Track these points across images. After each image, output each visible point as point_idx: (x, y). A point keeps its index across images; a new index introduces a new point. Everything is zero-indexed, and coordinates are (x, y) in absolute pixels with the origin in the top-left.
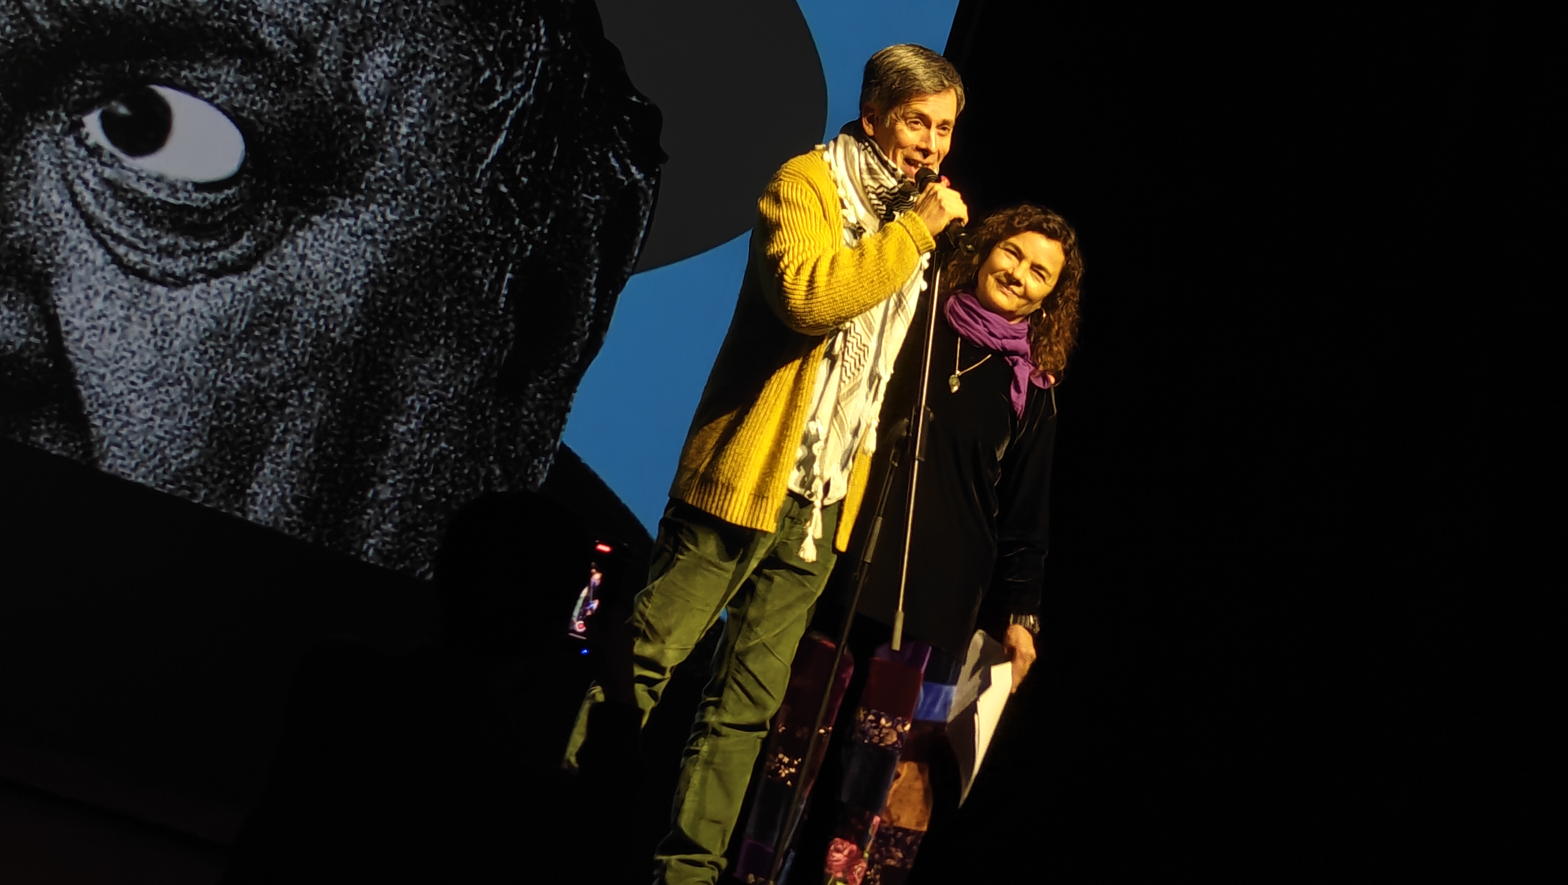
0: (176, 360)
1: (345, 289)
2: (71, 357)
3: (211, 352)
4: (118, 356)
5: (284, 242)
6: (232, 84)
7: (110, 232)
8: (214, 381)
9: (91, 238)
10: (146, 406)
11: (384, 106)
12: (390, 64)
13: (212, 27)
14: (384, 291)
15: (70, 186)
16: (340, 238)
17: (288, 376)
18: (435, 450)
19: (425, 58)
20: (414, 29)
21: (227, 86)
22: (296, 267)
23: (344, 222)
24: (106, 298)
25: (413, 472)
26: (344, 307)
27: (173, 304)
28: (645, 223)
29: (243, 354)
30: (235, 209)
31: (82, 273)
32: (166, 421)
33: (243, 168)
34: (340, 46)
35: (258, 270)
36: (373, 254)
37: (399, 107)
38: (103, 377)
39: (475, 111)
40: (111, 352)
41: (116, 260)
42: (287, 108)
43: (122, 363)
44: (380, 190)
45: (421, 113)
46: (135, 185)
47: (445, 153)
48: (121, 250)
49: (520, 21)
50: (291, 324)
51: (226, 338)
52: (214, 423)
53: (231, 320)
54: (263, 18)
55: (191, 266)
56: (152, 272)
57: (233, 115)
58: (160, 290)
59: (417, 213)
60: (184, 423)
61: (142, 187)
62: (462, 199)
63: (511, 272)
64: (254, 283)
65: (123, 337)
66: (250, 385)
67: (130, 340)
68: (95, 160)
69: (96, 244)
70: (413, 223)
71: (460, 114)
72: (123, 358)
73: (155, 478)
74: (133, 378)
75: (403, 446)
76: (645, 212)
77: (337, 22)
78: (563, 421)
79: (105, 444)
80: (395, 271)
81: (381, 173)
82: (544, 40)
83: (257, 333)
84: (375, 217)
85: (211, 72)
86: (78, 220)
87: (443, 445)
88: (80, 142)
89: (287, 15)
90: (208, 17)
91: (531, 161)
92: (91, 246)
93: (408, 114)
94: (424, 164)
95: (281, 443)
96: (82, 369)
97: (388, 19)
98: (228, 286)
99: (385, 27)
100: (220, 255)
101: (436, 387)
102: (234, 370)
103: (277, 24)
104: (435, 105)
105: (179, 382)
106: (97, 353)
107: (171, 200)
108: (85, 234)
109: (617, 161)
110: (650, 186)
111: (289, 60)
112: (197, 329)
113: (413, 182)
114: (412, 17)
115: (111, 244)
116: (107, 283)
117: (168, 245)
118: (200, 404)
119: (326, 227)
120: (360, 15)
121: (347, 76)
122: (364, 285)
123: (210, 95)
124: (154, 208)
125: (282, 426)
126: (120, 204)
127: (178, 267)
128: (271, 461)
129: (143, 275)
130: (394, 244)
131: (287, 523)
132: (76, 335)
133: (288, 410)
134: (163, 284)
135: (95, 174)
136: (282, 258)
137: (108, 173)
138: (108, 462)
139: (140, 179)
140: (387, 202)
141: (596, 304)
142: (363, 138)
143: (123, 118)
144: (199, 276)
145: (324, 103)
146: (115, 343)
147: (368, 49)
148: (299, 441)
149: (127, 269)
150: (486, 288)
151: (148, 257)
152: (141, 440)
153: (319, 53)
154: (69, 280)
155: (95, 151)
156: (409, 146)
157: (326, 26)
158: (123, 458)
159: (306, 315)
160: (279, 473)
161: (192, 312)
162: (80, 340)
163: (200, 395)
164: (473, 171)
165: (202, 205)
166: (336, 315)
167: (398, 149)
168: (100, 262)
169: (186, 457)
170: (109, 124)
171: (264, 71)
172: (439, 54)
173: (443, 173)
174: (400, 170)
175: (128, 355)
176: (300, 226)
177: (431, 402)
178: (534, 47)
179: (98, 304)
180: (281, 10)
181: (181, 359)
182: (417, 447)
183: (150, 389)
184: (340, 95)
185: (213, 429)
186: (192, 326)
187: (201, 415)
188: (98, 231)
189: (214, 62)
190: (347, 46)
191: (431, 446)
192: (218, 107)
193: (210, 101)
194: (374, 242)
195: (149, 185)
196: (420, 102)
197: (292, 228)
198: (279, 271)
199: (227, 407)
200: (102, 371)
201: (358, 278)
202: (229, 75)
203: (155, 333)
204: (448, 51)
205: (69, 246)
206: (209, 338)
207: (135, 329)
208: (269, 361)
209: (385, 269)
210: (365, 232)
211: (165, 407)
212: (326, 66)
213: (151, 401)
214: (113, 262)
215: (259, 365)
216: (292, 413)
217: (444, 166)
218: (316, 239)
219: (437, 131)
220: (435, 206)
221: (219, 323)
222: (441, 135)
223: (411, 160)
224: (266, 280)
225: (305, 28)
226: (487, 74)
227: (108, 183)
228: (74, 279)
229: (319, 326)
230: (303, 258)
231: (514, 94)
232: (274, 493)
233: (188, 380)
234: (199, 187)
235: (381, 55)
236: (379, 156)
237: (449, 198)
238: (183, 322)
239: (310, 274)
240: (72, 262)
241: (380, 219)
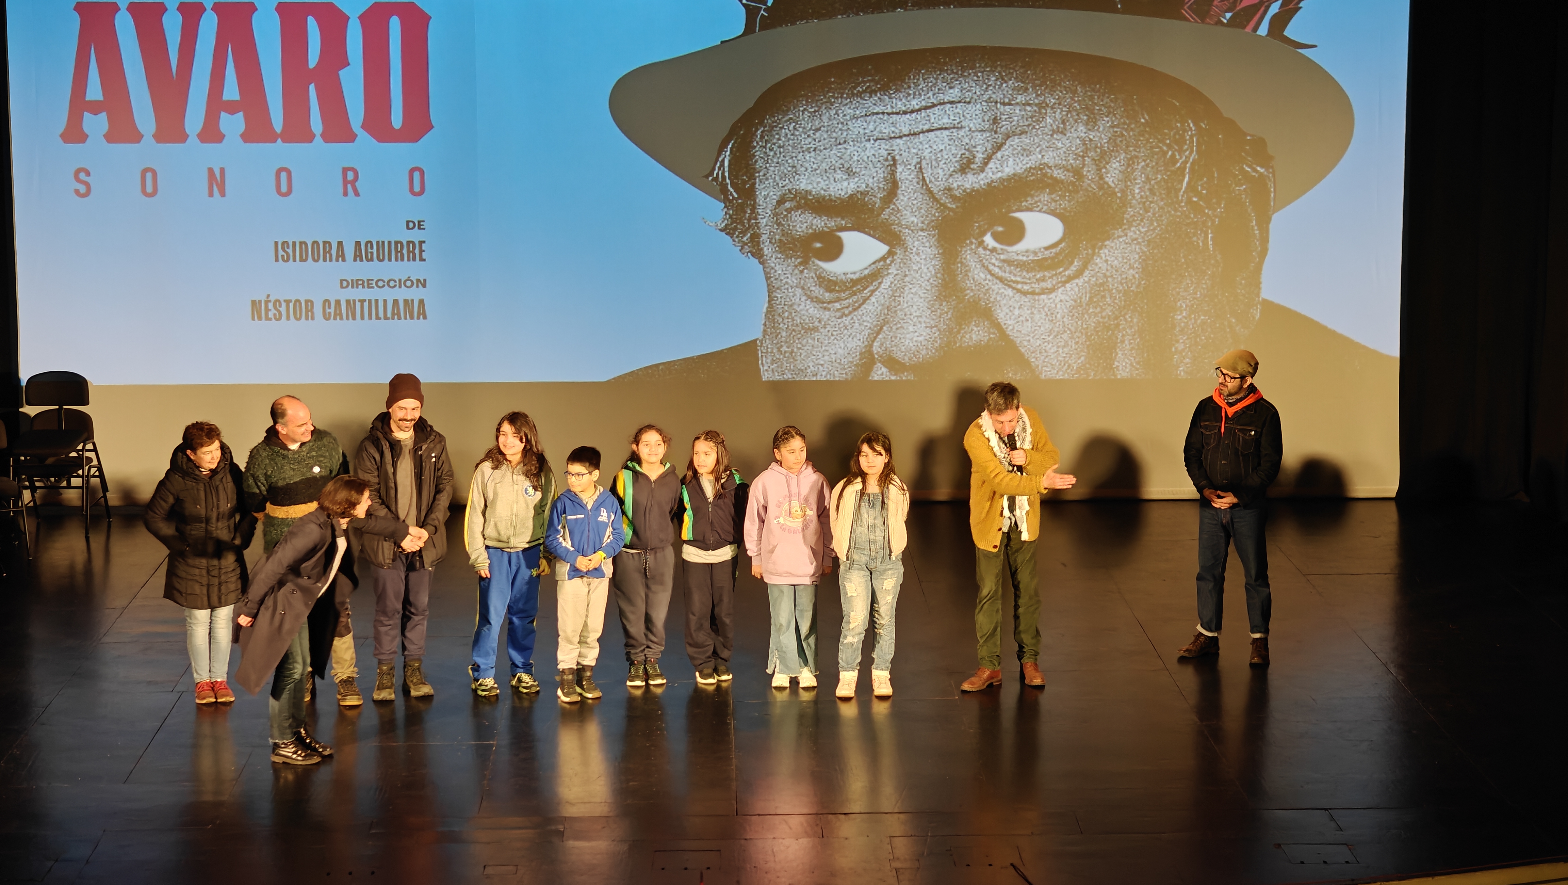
0: (1061, 323)
1: (1131, 267)
2: (1012, 338)
3: (1076, 314)
4: (1033, 330)
5: (1095, 258)
6: (1047, 201)
7: (1012, 281)
8: (1082, 326)
9: (1004, 286)
10: (1053, 346)
11: (1123, 184)
12: (1121, 166)
13: (1030, 181)
14: (1151, 262)
15: (987, 268)
16: (1121, 247)
17: (1116, 313)
18: (1199, 322)
19: (1137, 157)
20: (1127, 147)
21: (1046, 202)
22: (1104, 266)
23: (1121, 240)
24: (1019, 308)
25: (1191, 334)
26: (1133, 276)
27: (1051, 301)
28: (1272, 190)
29: (1091, 310)
30: (1067, 252)
31: (1005, 302)
32: (1065, 349)
33: (1065, 234)
34: (1094, 167)
35: (1087, 273)
36: (1140, 249)
37: (1131, 183)
38: (1029, 341)
39: (1169, 171)
40: (1029, 329)
41: (1018, 291)
42: (1078, 202)
43: (1036, 332)
44: (1134, 220)
45: (1143, 182)
46: (1016, 258)
47: (1161, 194)
48: (1019, 286)
49: (1179, 125)
50: (1110, 291)
51: (1081, 306)
52: (1088, 343)
53: (1081, 298)
54: (1053, 168)
55: (1054, 282)
56: (1037, 291)
57: (1053, 213)
58: (1043, 296)
59: (1155, 224)
60: (1073, 347)
61: (1020, 258)
62: (1176, 210)
63: (1211, 233)
64: (1086, 279)
65: (1033, 321)
66: (1099, 322)
67: (1036, 321)
68: (994, 254)
69: (1007, 287)
70: (1155, 229)
71: (1162, 175)
72: (1035, 330)
73: (1068, 374)
74: (1043, 337)
75: (1183, 324)
76: (1271, 185)
77: (1089, 157)
78: (1260, 289)
79: (1040, 367)
80: (1153, 252)
81: (1132, 213)
82: (1193, 129)
83: (1095, 300)
84: (1135, 233)
85: (1036, 199)
86: (995, 281)
87: (1202, 318)
88: (985, 249)
89: (1064, 162)
90: (1027, 177)
91: (1205, 183)
92: (1005, 289)
93: (1136, 184)
94: (1151, 202)
95: (1123, 342)
96: (1018, 341)
97: (1113, 147)
98: (1075, 284)
99: (1113, 151)
100: (1067, 273)
101: (1189, 295)
102: (1089, 318)
103: (1060, 168)
104: (1148, 175)
105: (1065, 332)
106: (1023, 332)
107: (1036, 258)
108: (1000, 285)
109: (1249, 168)
110: (1269, 173)
111: (1071, 181)
112: (1066, 307)
113: (1149, 212)
114: (1124, 142)
115: (1014, 285)
116: (1018, 302)
117: (1040, 277)
118: (1079, 337)
119: (1113, 245)
120: (1099, 150)
121: (1101, 178)
122: (1140, 263)
123: (1038, 209)
124: (1029, 264)
125: (1121, 334)
126: (1012, 268)
127: (1048, 284)
128: (1121, 350)
129: (1033, 293)
130: (1149, 241)
131: (1137, 374)
132: (1011, 328)
133: (1121, 327)
134: (1043, 293)
135: (996, 259)
136: (1096, 264)
137: (1002, 257)
138: (1044, 374)
139: (1018, 254)
140: (1139, 224)
141: (1259, 233)
142: (1118, 201)
143: (1001, 232)
144: (1060, 285)
145: (1094, 193)
146: (1030, 325)
147: (1107, 163)
148: (1131, 338)
149: (1025, 293)
150: (1201, 244)
151: (1033, 285)
152: (1056, 361)
153: (1085, 173)
154: (1000, 306)
155: (993, 250)
156: (1142, 197)
157: (1084, 160)
158: (1050, 371)
159: (1116, 285)
160: (1126, 355)
161: (1061, 301)
162: (1014, 328)
163: (1077, 334)
164: (1177, 197)
165: (1051, 255)
166: (1131, 280)
167: (1137, 200)
168: (1011, 294)
169: (1079, 361)
170: (996, 237)
171: (1061, 189)
172: (1143, 152)
173: (1162, 203)
174: (1141, 208)
175: (1038, 328)
176: (1101, 248)
177: (1190, 301)
178: (1190, 133)
179: (1017, 312)
180: (1060, 162)
181: (1063, 322)
182: (1190, 323)
183: (1053, 339)
184: (1101, 188)
185: (1088, 346)
186: (1063, 307)
187: (1080, 342)
188: (1006, 282)
189: (1036, 194)
190: (1097, 165)
191: (1196, 320)
192: (1045, 212)
193: (1040, 211)
194: (1139, 243)
195: (1023, 255)
196: (1141, 176)
197: (1097, 251)
198: (1097, 270)
199: (1091, 335)
200: (1028, 338)
201: (1136, 261)
202: (1045, 197)
203: (1047, 315)
204: (1147, 150)
205: (995, 293)
206: (1073, 309)
207: (1037, 317)
208: (1105, 309)
209: (1148, 253)
210: (1132, 241)
211: (1063, 344)
212: (1090, 177)
213: (1055, 343)
214: (1018, 292)
215: (1101, 312)
216: (1123, 328)
217: (1162, 200)
218: (1109, 251)
219: (1153, 186)
220: (1163, 218)
221: (1075, 301)
222: (1156, 187)
223: (1144, 203)
224: (1093, 276)
225: (1074, 165)
226: (1170, 153)
227: (1004, 261)
228: (1002, 305)
229: (1124, 287)
230: (1106, 261)
231: (1186, 157)
232: (1126, 363)
233: (1069, 329)
234: (1046, 248)
235: (1115, 163)
236: (1129, 206)
237: (1169, 212)
238: (1058, 306)
239: (1112, 267)
240: (998, 299)
241: (1138, 232)
